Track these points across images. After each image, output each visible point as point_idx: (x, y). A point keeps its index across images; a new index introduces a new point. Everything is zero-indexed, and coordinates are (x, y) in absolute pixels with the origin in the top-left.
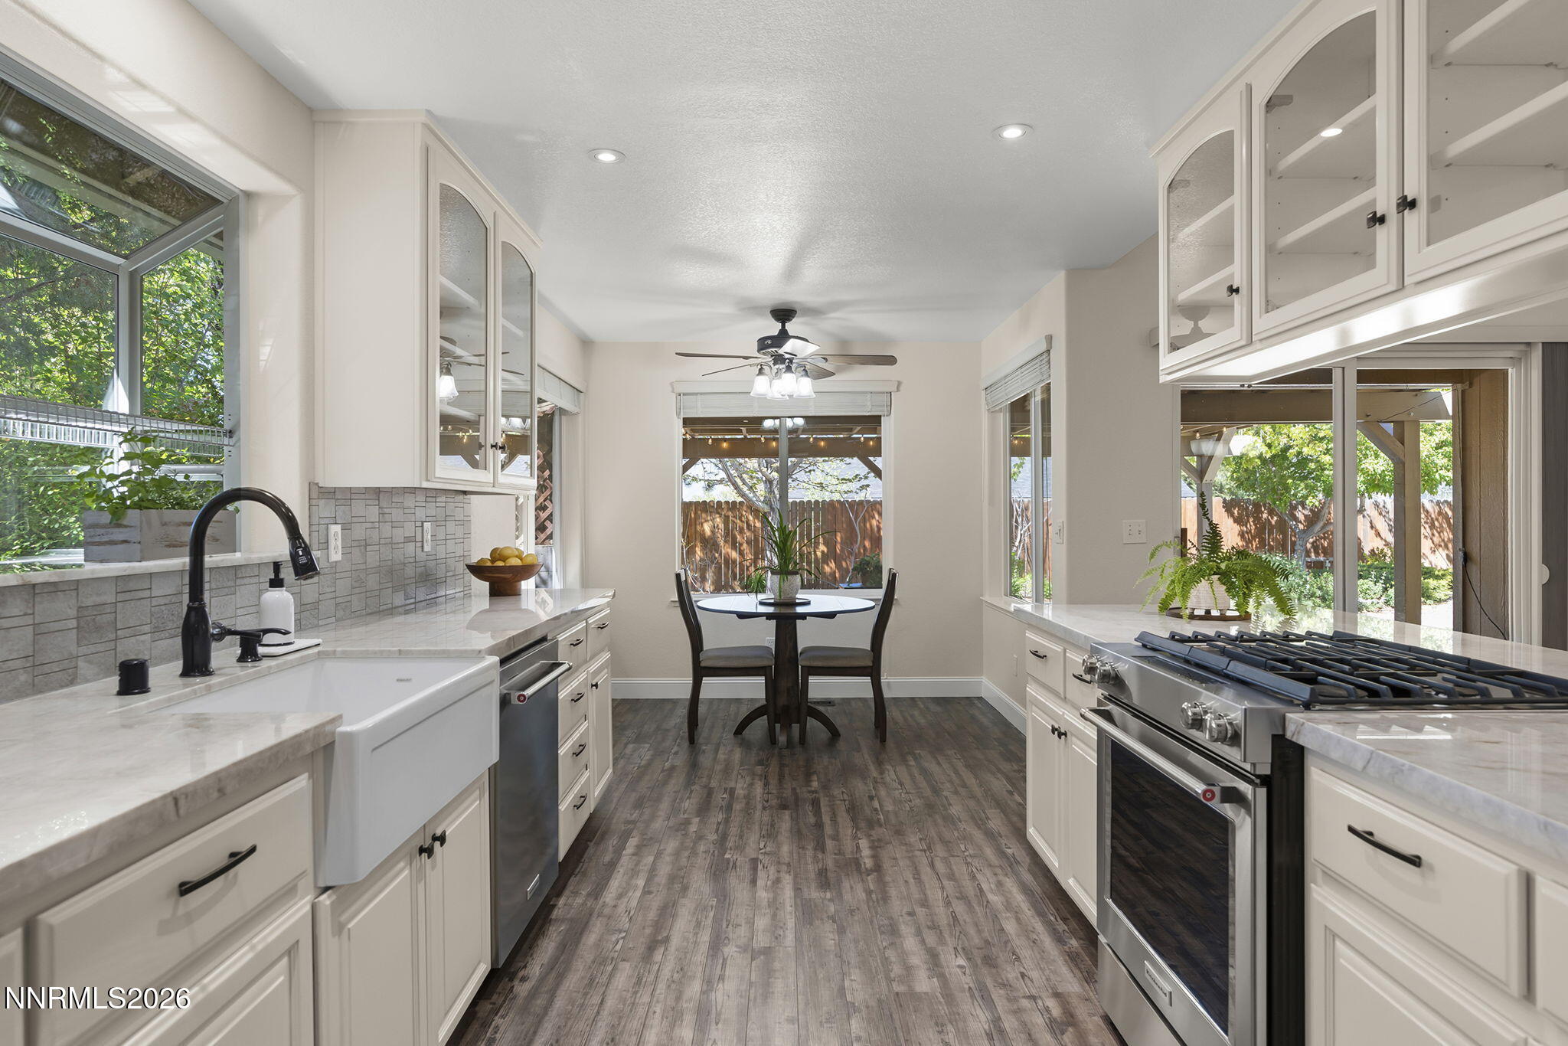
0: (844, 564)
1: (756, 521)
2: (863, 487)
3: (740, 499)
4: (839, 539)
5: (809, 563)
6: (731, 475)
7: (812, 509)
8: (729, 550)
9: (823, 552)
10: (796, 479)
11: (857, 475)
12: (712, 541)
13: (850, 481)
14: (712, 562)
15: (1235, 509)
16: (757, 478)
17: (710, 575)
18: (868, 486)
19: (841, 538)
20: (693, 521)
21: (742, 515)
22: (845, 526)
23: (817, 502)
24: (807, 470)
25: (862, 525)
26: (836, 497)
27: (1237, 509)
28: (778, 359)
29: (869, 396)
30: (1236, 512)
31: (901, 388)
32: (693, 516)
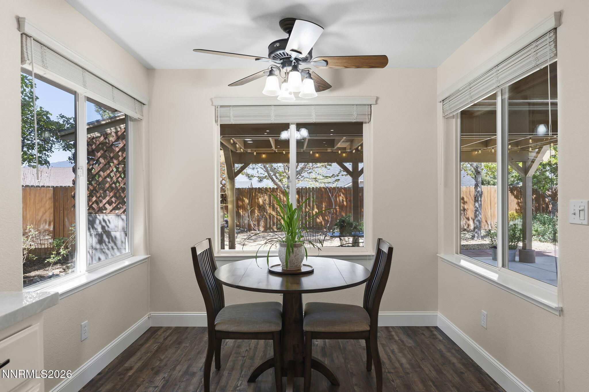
0: (326, 218)
1: (284, 198)
2: (336, 180)
3: (276, 187)
4: (324, 206)
5: (309, 217)
6: (270, 174)
7: (311, 191)
8: (271, 211)
9: (316, 212)
10: (303, 176)
11: (333, 175)
12: (262, 207)
13: (330, 177)
14: (262, 217)
15: (514, 192)
16: (284, 176)
17: (262, 223)
18: (339, 180)
19: (325, 206)
20: (254, 197)
21: (277, 194)
22: (327, 200)
23: (313, 188)
24: (309, 172)
25: (335, 199)
26: (322, 185)
27: (516, 191)
28: (286, 61)
29: (355, 107)
30: (515, 193)
31: (379, 102)
32: (254, 195)
